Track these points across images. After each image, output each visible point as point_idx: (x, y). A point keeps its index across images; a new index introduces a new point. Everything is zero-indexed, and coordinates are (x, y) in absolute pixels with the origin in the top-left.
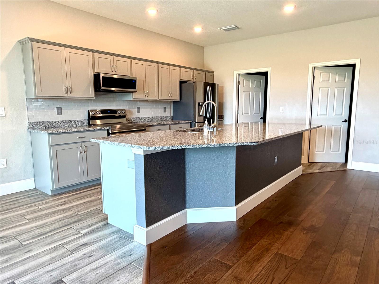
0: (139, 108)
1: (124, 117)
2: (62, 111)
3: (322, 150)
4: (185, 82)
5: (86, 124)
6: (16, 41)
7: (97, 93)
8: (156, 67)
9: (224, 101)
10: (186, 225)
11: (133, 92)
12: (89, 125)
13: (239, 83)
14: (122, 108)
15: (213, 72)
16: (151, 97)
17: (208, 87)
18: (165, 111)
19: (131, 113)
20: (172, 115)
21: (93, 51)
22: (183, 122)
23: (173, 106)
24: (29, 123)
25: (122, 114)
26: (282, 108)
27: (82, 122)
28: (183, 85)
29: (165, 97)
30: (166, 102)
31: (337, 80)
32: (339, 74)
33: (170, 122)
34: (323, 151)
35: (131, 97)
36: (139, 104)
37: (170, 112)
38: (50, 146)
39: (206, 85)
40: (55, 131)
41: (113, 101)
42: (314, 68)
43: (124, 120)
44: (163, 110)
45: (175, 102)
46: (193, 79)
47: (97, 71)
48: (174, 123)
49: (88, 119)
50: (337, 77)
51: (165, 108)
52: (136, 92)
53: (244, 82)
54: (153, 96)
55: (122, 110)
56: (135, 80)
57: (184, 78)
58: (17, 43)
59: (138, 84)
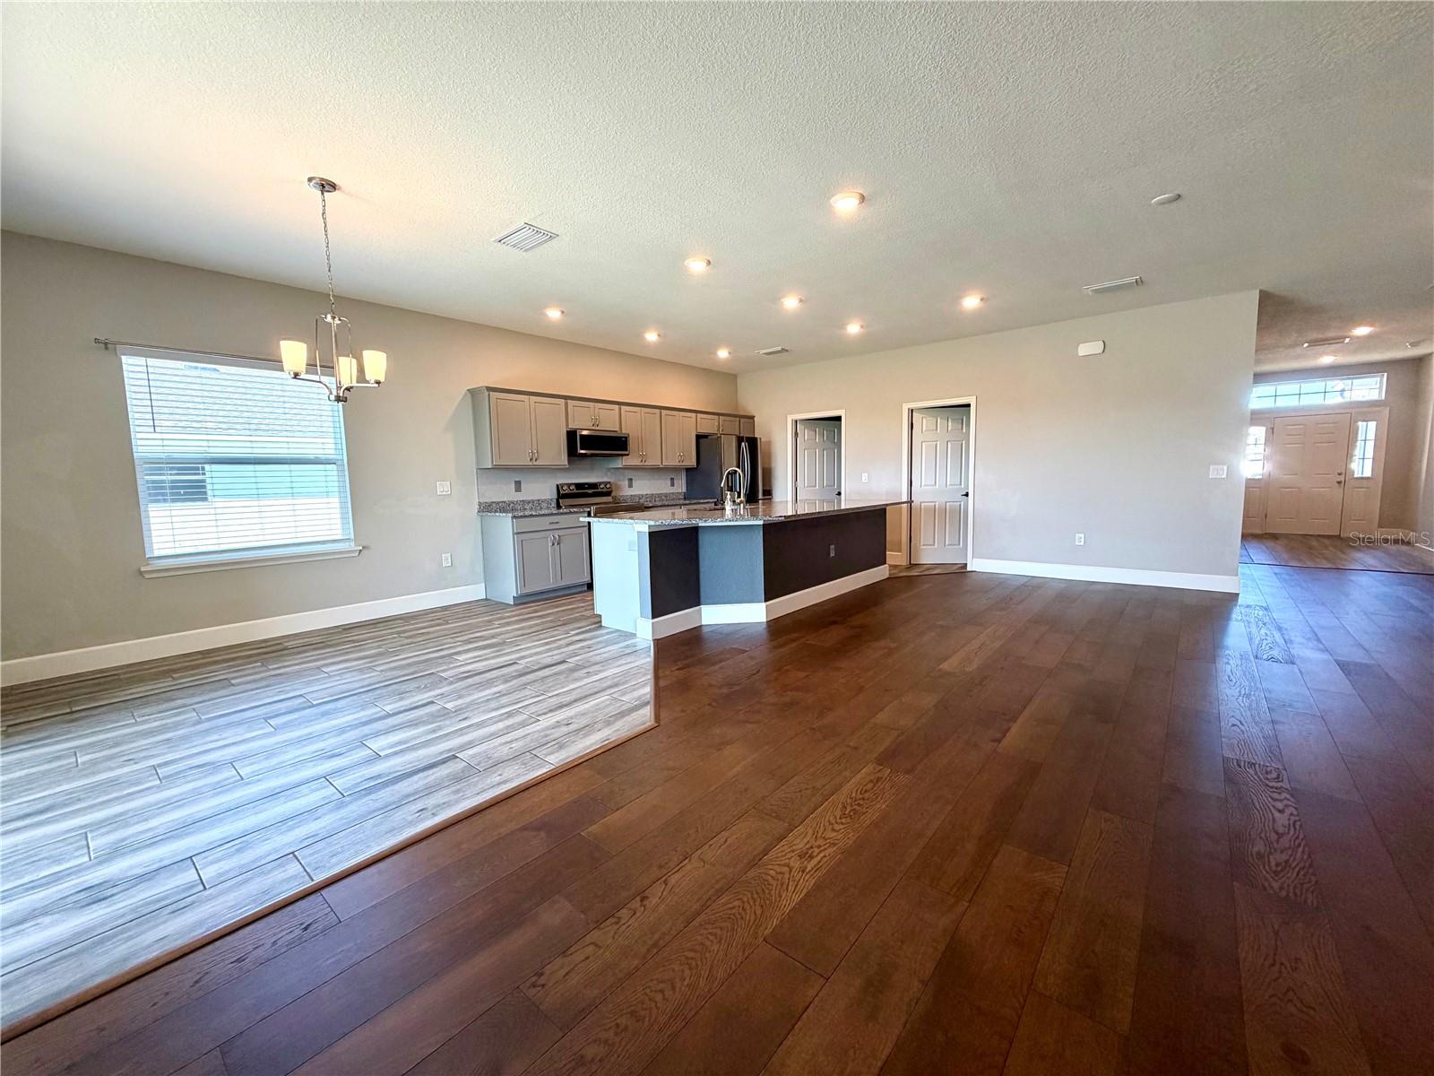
0: (631, 480)
1: (608, 494)
2: (522, 485)
3: (932, 543)
4: (706, 436)
5: (554, 504)
6: (463, 392)
7: (571, 458)
8: (658, 415)
9: (773, 465)
10: (701, 626)
11: (622, 455)
12: (559, 507)
13: (796, 434)
14: (605, 480)
15: (752, 418)
16: (652, 462)
17: (743, 444)
18: (673, 485)
19: (619, 487)
20: (684, 490)
21: (566, 398)
22: (702, 501)
23: (687, 476)
24: (480, 504)
25: (605, 490)
26: (865, 476)
27: (548, 502)
28: (702, 441)
29: (672, 461)
30: (675, 469)
31: (950, 428)
32: (953, 420)
33: (682, 502)
34: (934, 545)
35: (619, 463)
36: (630, 474)
37: (681, 486)
38: (514, 534)
39: (740, 440)
40: (522, 514)
41: (592, 469)
42: (912, 410)
43: (609, 499)
44: (669, 482)
45: (689, 470)
46: (719, 430)
47: (572, 426)
48: (688, 502)
49: (556, 497)
50: (950, 424)
51: (672, 479)
52: (628, 455)
53: (805, 434)
54: (654, 461)
55: (606, 483)
56: (626, 438)
57: (703, 430)
58: (466, 394)
59: (632, 444)
